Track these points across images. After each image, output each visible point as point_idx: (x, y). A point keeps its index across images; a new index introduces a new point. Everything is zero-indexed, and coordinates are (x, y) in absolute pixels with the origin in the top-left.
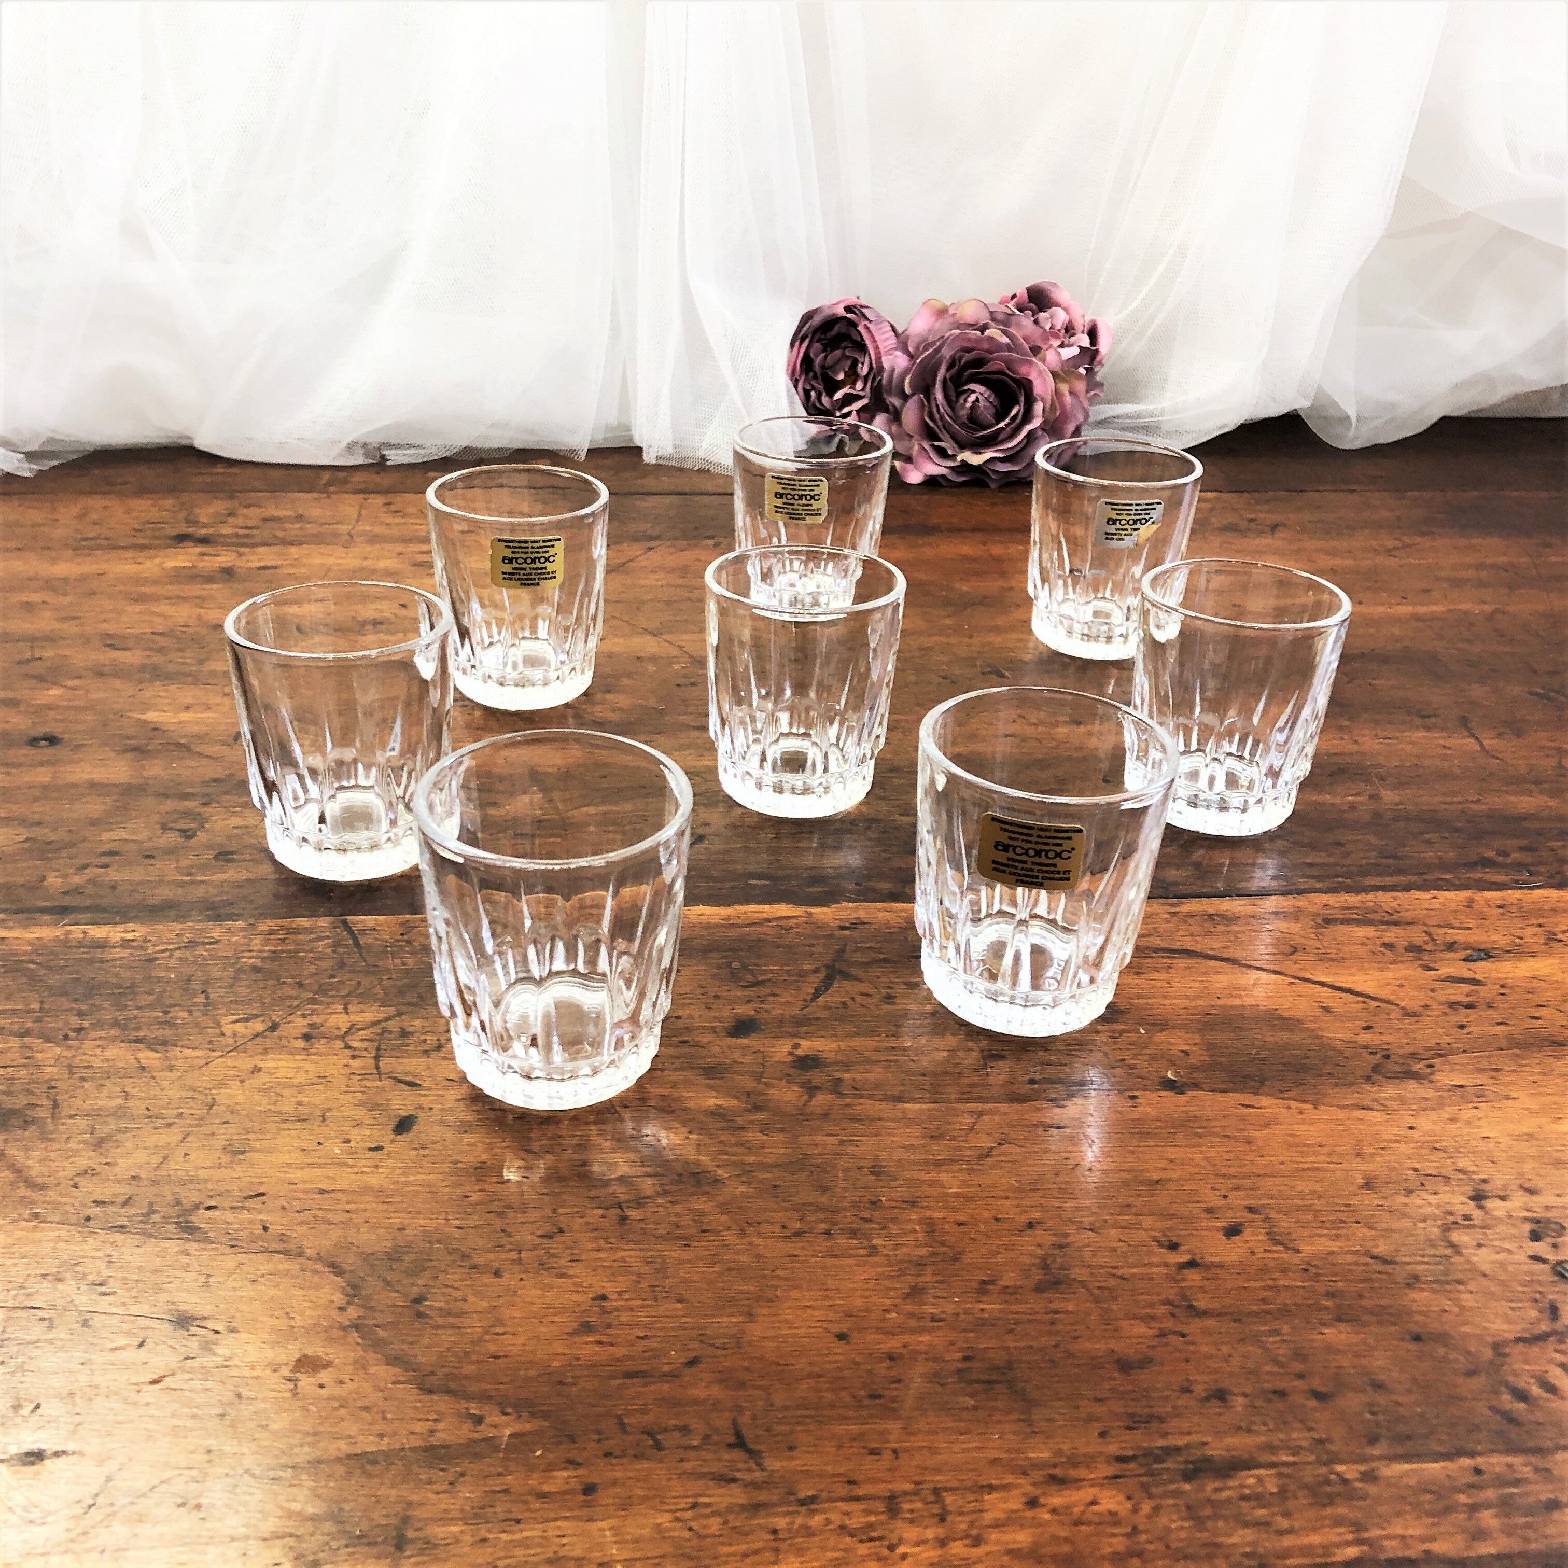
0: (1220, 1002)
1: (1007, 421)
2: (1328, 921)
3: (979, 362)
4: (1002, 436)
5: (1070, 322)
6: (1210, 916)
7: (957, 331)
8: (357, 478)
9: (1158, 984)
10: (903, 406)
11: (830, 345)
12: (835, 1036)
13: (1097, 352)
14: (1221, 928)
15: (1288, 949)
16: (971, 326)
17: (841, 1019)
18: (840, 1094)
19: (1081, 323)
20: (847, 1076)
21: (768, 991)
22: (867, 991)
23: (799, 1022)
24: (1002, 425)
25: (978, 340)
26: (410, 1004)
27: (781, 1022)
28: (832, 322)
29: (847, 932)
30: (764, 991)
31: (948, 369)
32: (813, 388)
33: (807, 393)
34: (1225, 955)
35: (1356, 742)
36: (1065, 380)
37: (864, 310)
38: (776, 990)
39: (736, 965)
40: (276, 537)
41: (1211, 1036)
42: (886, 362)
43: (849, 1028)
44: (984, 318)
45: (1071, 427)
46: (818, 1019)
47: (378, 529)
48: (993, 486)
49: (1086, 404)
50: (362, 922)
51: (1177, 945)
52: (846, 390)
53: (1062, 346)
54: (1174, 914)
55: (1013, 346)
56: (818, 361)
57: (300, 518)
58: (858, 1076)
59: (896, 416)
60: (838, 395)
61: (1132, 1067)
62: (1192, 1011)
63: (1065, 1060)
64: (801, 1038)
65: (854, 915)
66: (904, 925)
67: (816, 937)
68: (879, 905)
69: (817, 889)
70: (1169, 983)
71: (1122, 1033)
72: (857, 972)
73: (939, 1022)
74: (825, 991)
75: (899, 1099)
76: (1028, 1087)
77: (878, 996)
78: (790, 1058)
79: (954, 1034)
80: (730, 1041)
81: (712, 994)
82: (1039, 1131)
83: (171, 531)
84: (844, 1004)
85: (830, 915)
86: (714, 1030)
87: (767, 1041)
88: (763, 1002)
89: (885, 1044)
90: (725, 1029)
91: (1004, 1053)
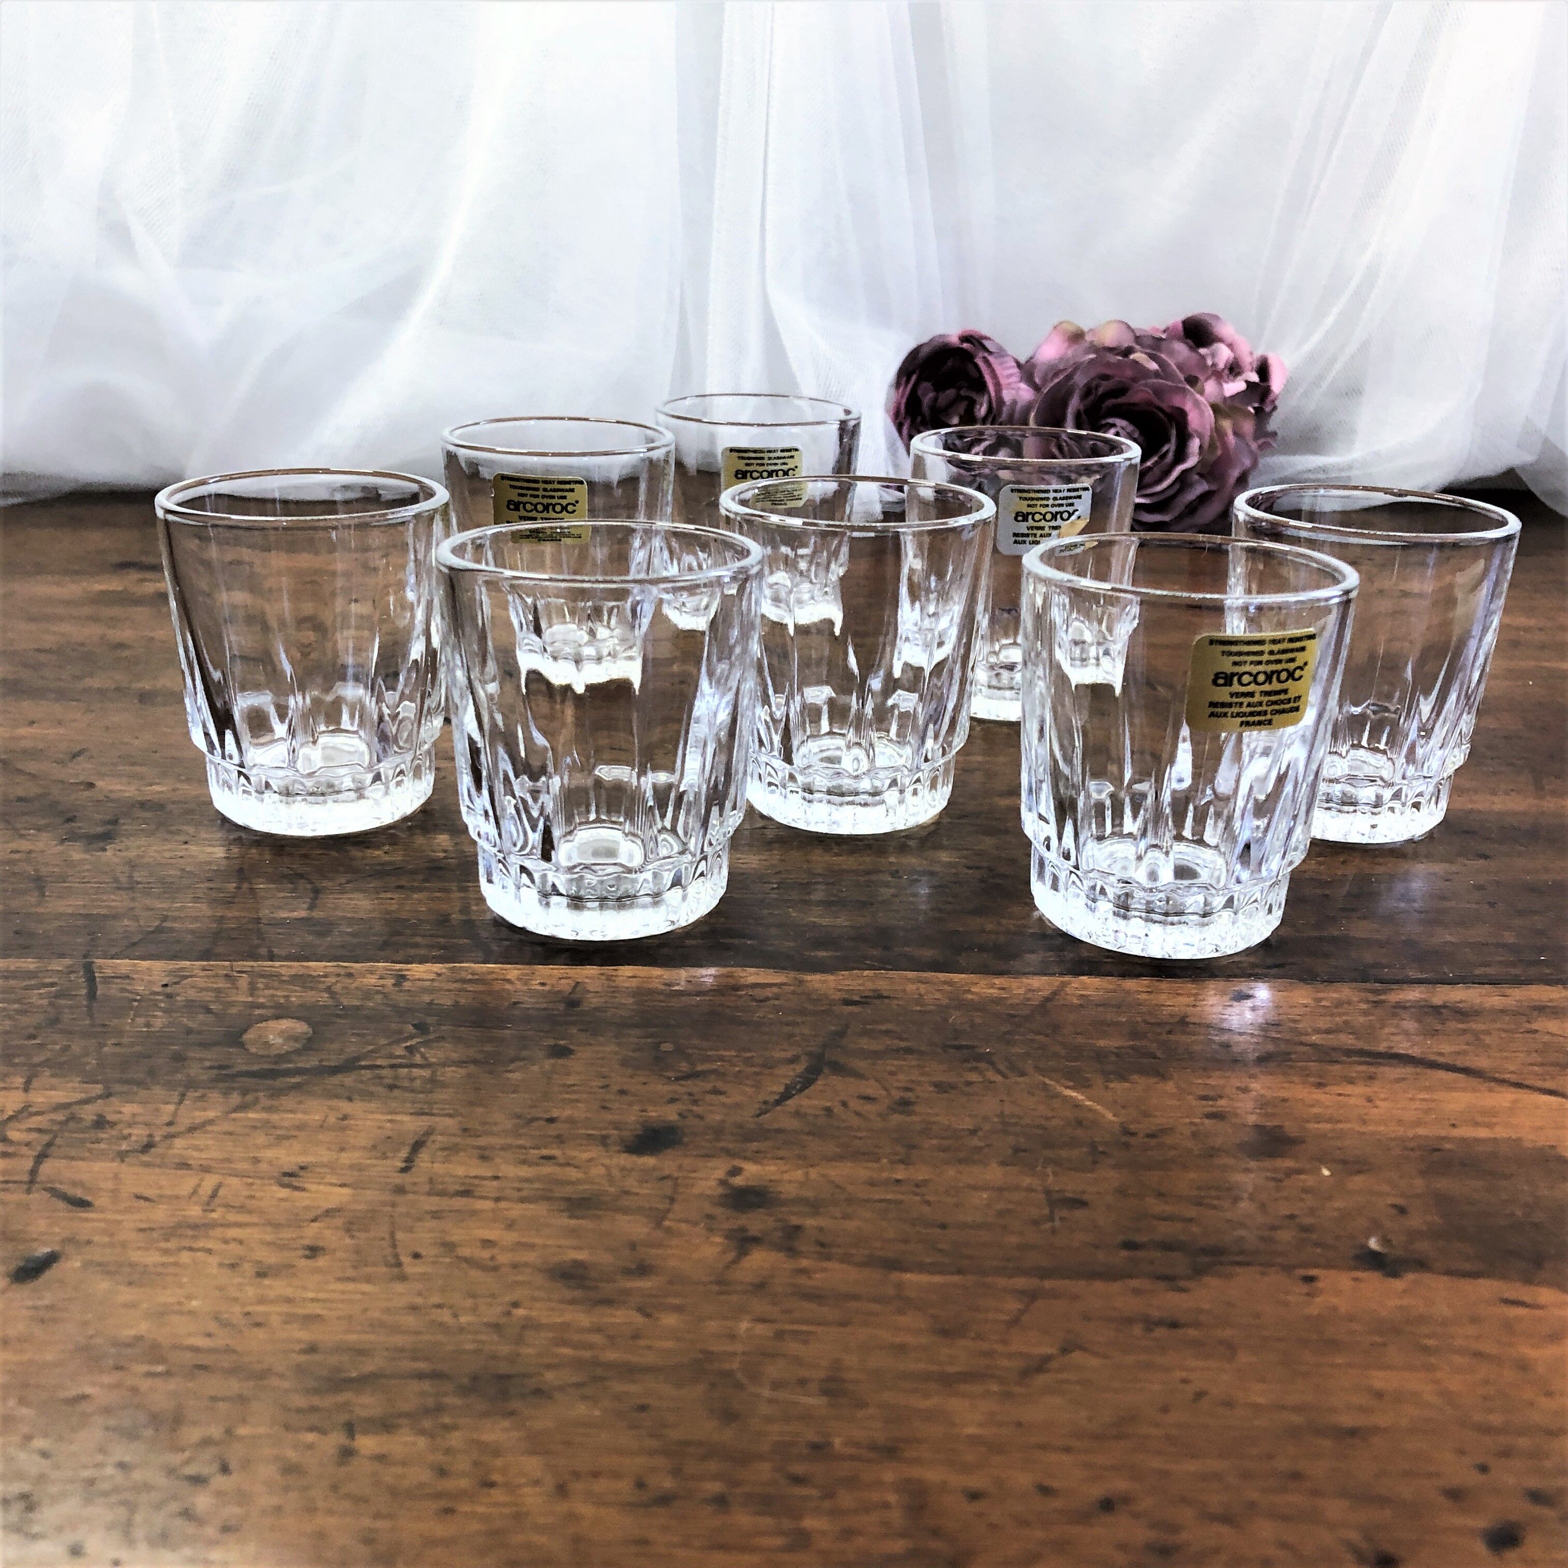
0: (1457, 1133)
1: (1155, 459)
3: (1122, 390)
5: (1236, 359)
6: (1435, 1008)
7: (1092, 356)
9: (1352, 1101)
11: (941, 383)
12: (804, 1158)
13: (1268, 389)
14: (1453, 1025)
16: (1111, 350)
17: (816, 1133)
18: (792, 1252)
19: (1249, 360)
20: (810, 1222)
21: (708, 1086)
22: (870, 1092)
23: (748, 1137)
24: (1149, 465)
27: (718, 1132)
28: (943, 355)
29: (853, 1009)
30: (704, 1085)
31: (1083, 399)
36: (1227, 416)
37: (984, 341)
38: (720, 1085)
39: (667, 1047)
41: (1442, 1184)
42: (1007, 396)
43: (831, 1148)
44: (1127, 342)
45: (1235, 473)
46: (780, 1131)
49: (1254, 449)
50: (114, 967)
51: (1382, 1047)
54: (1377, 1004)
55: (1164, 374)
56: (926, 400)
58: (829, 1224)
61: (1306, 1229)
62: (1412, 1144)
63: (1192, 1212)
64: (745, 1158)
65: (870, 986)
66: (945, 1002)
67: (802, 1012)
68: (910, 974)
69: (823, 954)
70: (1370, 1100)
71: (1290, 1173)
72: (861, 1065)
73: (981, 1144)
74: (801, 1090)
75: (894, 1265)
76: (1124, 1253)
77: (887, 1101)
78: (721, 1190)
79: (1003, 1164)
80: (625, 1160)
81: (616, 1088)
82: (1137, 1330)
83: (116, 558)
84: (828, 1110)
85: (832, 985)
86: (604, 1141)
87: (687, 1162)
88: (695, 1102)
89: (885, 1175)
90: (622, 1140)
91: (1086, 1197)
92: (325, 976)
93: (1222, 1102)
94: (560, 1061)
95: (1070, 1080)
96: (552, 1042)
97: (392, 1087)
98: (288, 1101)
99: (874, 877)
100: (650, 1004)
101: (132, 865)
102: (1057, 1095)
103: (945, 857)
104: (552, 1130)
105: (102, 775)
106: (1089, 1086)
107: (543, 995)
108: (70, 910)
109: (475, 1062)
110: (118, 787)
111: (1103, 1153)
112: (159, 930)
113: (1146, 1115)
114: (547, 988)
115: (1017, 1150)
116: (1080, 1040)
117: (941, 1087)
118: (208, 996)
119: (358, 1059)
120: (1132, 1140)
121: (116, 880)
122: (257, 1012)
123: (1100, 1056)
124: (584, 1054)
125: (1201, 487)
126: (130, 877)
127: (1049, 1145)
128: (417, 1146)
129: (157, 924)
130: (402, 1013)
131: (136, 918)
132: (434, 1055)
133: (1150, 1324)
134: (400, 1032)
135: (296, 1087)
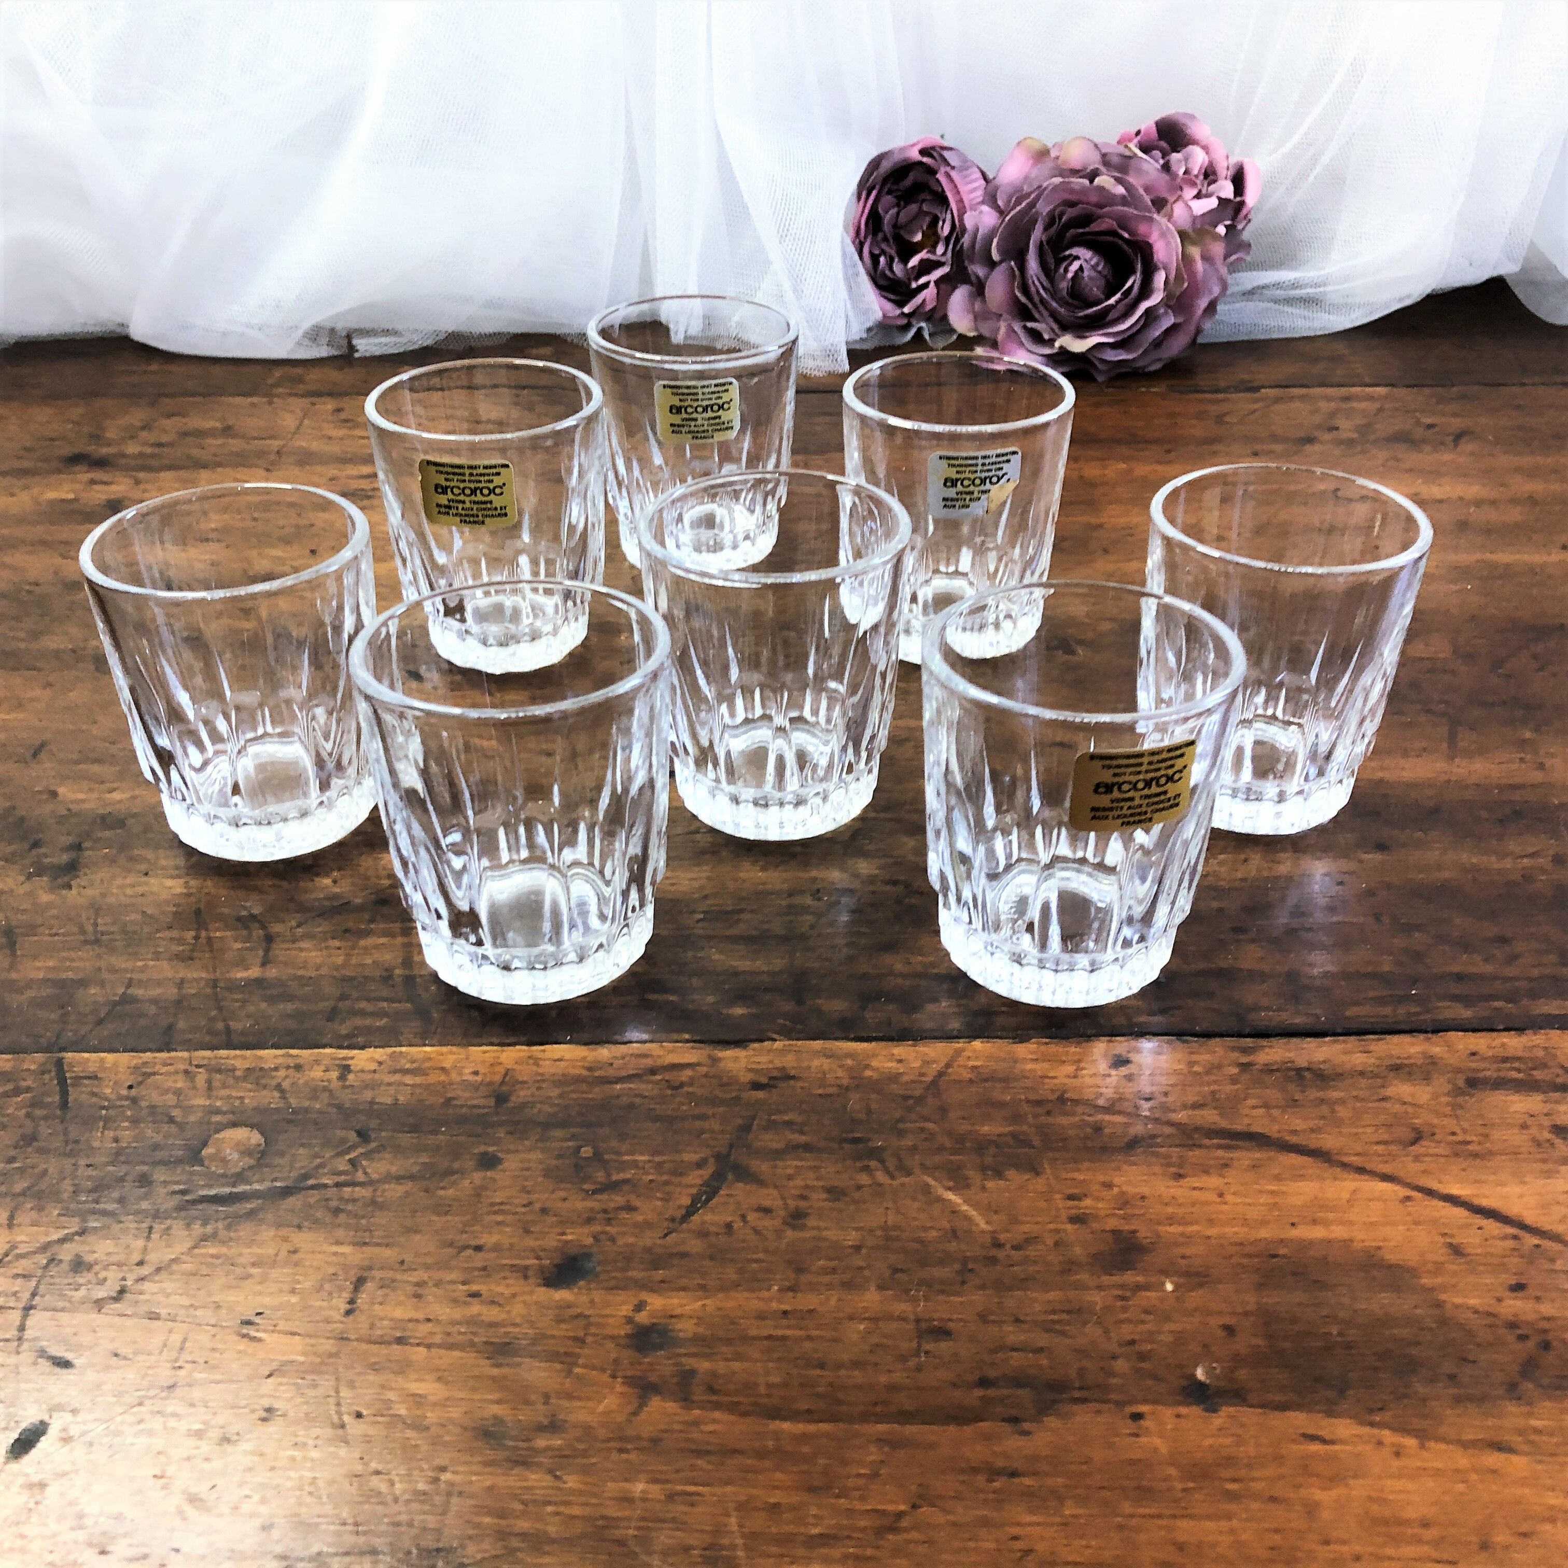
0: (1294, 1233)
2: (1474, 1083)
3: (1086, 219)
4: (1111, 316)
5: (1211, 164)
6: (1299, 1071)
7: (1058, 180)
8: (314, 375)
9: (1205, 1196)
10: (987, 277)
11: (905, 198)
12: (703, 1287)
13: (1242, 203)
14: (1313, 1094)
15: (1409, 1135)
16: (1075, 172)
17: (717, 1256)
18: (686, 1400)
19: (1224, 165)
20: (704, 1366)
21: (622, 1201)
22: (767, 1203)
23: (656, 1261)
24: (1112, 301)
25: (1083, 191)
26: (104, 1213)
27: (628, 1258)
28: (904, 169)
29: (760, 1094)
30: (618, 1199)
31: (1046, 229)
32: (883, 252)
33: (875, 259)
34: (1314, 1142)
35: (1541, 766)
36: (1196, 243)
37: (946, 154)
38: (632, 1199)
39: (586, 1151)
40: (189, 457)
41: (1272, 1299)
42: (969, 221)
43: (727, 1273)
44: (1094, 160)
45: (1203, 303)
46: (684, 1255)
47: (316, 446)
48: (1100, 379)
49: (1224, 271)
50: (84, 1063)
51: (1239, 1127)
52: (923, 255)
53: (1198, 196)
54: (1245, 1067)
55: (1130, 199)
56: (887, 218)
57: (228, 431)
58: (721, 1367)
59: (979, 289)
60: (914, 262)
61: (1142, 1357)
62: (1249, 1249)
63: (1043, 1340)
64: (653, 1290)
65: (778, 1063)
66: (845, 1082)
67: (714, 1102)
68: (818, 1044)
69: (738, 1011)
70: (1221, 1195)
71: (1139, 1288)
72: (762, 1167)
73: (862, 1264)
74: (708, 1200)
75: (775, 1414)
76: (979, 1392)
77: (782, 1213)
78: (628, 1329)
79: (881, 1288)
80: (544, 1294)
81: (538, 1206)
82: (981, 1479)
83: (67, 450)
84: (729, 1226)
85: (743, 1063)
86: (524, 1272)
87: (598, 1296)
88: (609, 1221)
89: (774, 1305)
90: (541, 1270)
91: (951, 1325)
92: (276, 1069)
93: (1087, 1202)
94: (489, 1174)
95: (951, 1179)
96: (482, 1149)
97: (337, 1211)
98: (245, 1230)
99: (797, 900)
100: (574, 1096)
101: (97, 909)
102: (939, 1199)
103: (865, 867)
104: (479, 1260)
105: (64, 778)
106: (968, 1186)
107: (476, 1087)
108: (41, 975)
109: (412, 1177)
110: (81, 796)
111: (971, 1270)
112: (126, 999)
113: (1015, 1221)
114: (479, 1078)
115: (896, 1271)
116: (965, 1127)
117: (835, 1193)
118: (170, 1099)
119: (306, 1177)
120: (1000, 1254)
121: (83, 932)
122: (217, 1118)
123: (981, 1146)
124: (511, 1163)
125: (1168, 321)
126: (96, 925)
127: (923, 1264)
128: (359, 1283)
129: (121, 991)
130: (346, 1113)
131: (102, 984)
132: (377, 1168)
133: (993, 1473)
134: (343, 1141)
135: (251, 1214)
